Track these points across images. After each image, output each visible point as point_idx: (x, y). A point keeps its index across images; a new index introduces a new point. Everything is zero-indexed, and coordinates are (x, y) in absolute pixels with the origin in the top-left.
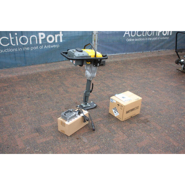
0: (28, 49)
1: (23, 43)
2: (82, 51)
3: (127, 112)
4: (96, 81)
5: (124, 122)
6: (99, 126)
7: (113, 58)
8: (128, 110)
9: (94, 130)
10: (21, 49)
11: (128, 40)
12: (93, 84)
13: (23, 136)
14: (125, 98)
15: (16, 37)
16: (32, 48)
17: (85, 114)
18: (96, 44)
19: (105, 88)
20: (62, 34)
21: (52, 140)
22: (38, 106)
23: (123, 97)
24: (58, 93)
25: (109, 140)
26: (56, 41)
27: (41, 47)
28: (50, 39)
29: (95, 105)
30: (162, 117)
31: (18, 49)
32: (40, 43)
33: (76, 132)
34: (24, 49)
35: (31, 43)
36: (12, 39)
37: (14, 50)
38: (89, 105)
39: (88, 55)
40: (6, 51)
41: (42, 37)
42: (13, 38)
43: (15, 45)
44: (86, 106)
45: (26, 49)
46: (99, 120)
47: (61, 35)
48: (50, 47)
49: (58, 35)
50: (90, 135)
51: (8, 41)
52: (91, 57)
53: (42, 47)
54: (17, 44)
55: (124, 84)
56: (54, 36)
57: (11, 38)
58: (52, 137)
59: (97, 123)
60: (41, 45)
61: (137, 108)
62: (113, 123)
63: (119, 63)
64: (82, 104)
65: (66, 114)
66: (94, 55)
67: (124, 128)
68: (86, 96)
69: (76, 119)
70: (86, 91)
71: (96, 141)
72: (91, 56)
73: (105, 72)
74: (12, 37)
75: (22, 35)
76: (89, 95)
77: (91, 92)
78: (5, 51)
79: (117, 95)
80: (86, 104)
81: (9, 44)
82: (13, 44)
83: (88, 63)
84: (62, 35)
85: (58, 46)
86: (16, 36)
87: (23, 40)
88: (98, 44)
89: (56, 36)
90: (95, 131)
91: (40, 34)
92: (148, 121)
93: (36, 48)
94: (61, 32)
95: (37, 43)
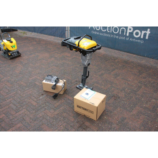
0: (117, 37)
1: (115, 32)
6: (62, 100)
16: (120, 38)
26: (142, 37)
27: (127, 39)
28: (137, 34)
31: (110, 36)
32: (128, 35)
35: (120, 34)
40: (104, 35)
41: (130, 31)
43: (109, 32)
48: (135, 40)
49: (145, 32)
50: (48, 98)
53: (128, 39)
54: (111, 32)
56: (141, 32)
60: (127, 37)
71: (42, 102)
78: (103, 34)
81: (106, 30)
84: (149, 33)
85: (142, 42)
89: (143, 32)
93: (123, 38)
94: (149, 30)
95: (125, 34)
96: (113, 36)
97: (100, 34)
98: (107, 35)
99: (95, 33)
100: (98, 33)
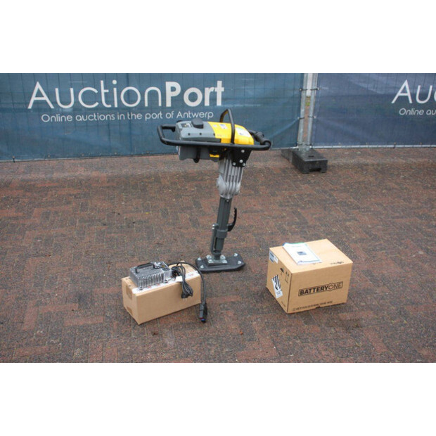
0: (138, 116)
1: (129, 103)
2: (201, 127)
3: (302, 293)
4: (281, 208)
5: (293, 316)
6: (222, 313)
7: (359, 155)
8: (304, 287)
9: (204, 322)
10: (122, 117)
11: (406, 112)
12: (236, 211)
13: (46, 304)
14: (305, 254)
15: (115, 89)
16: (148, 116)
17: (188, 278)
18: (311, 116)
19: (294, 226)
20: (222, 86)
21: (99, 325)
22: (113, 246)
23: (301, 253)
24: (174, 224)
25: (226, 352)
26: (207, 103)
27: (168, 116)
28: (193, 97)
29: (240, 262)
30: (405, 322)
31: (116, 117)
32: (169, 104)
33: (159, 318)
34: (130, 117)
35: (146, 105)
36: (106, 93)
37: (108, 117)
38: (225, 262)
39: (213, 136)
40: (91, 118)
41: (173, 93)
42: (107, 91)
43: (110, 106)
44: (217, 262)
45: (134, 116)
46: (233, 300)
47: (220, 89)
48: (191, 115)
49: (212, 89)
50: (189, 331)
51: (97, 97)
52: (222, 142)
53: (172, 115)
54: (116, 106)
55: (348, 223)
56: (203, 92)
57: (103, 91)
58: (101, 319)
59: (221, 306)
60: (170, 110)
61: (338, 286)
62: (263, 313)
63: (367, 170)
64: (208, 257)
65: (138, 270)
66: (230, 137)
67: (283, 332)
68: (217, 238)
69: (162, 286)
70: (217, 224)
71: (194, 348)
72: (220, 139)
73: (317, 188)
74: (105, 88)
75: (128, 86)
76: (225, 235)
77: (230, 228)
78: (88, 117)
79: (287, 246)
80: (217, 257)
81: (97, 104)
82: (107, 104)
83: (212, 156)
84: (223, 89)
85: (210, 115)
86: (115, 86)
87: (130, 97)
88: (315, 117)
89: (208, 91)
90: (206, 324)
91: (169, 85)
92: (357, 326)
93: (157, 116)
94: (220, 83)
95: (160, 104)
96: (126, 117)
97: (79, 118)
98: (106, 118)
99: (58, 119)
100: (69, 118)
